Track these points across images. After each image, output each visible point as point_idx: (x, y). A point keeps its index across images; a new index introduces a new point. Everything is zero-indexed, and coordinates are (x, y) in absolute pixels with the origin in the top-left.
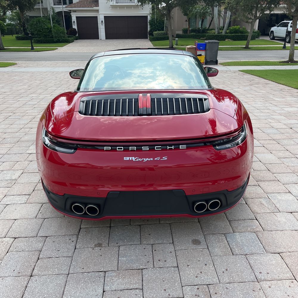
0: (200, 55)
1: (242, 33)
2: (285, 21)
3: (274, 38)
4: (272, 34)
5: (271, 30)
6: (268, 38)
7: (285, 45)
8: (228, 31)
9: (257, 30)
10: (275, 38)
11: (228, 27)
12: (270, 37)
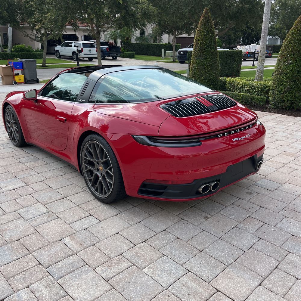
0: (18, 74)
1: (29, 52)
2: (67, 41)
3: (60, 57)
4: (57, 53)
5: (56, 49)
6: (54, 57)
7: (78, 63)
8: (13, 49)
9: (41, 48)
10: (62, 57)
11: (12, 46)
12: (56, 56)
